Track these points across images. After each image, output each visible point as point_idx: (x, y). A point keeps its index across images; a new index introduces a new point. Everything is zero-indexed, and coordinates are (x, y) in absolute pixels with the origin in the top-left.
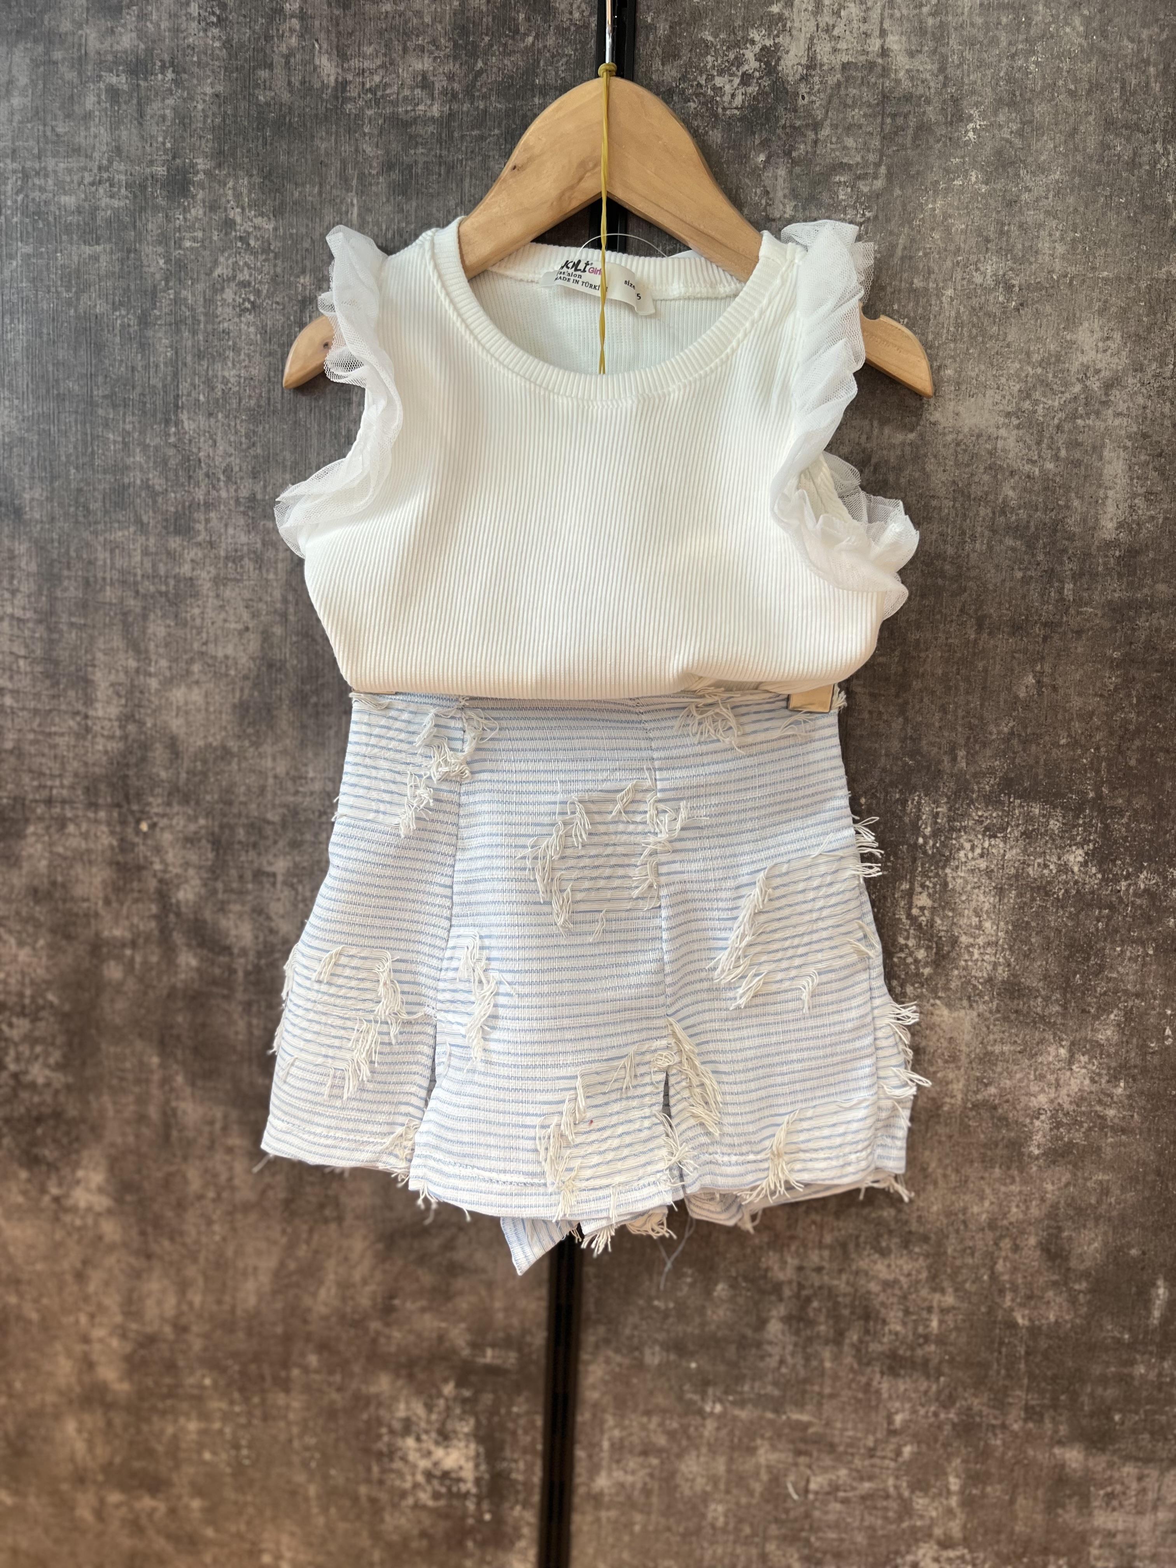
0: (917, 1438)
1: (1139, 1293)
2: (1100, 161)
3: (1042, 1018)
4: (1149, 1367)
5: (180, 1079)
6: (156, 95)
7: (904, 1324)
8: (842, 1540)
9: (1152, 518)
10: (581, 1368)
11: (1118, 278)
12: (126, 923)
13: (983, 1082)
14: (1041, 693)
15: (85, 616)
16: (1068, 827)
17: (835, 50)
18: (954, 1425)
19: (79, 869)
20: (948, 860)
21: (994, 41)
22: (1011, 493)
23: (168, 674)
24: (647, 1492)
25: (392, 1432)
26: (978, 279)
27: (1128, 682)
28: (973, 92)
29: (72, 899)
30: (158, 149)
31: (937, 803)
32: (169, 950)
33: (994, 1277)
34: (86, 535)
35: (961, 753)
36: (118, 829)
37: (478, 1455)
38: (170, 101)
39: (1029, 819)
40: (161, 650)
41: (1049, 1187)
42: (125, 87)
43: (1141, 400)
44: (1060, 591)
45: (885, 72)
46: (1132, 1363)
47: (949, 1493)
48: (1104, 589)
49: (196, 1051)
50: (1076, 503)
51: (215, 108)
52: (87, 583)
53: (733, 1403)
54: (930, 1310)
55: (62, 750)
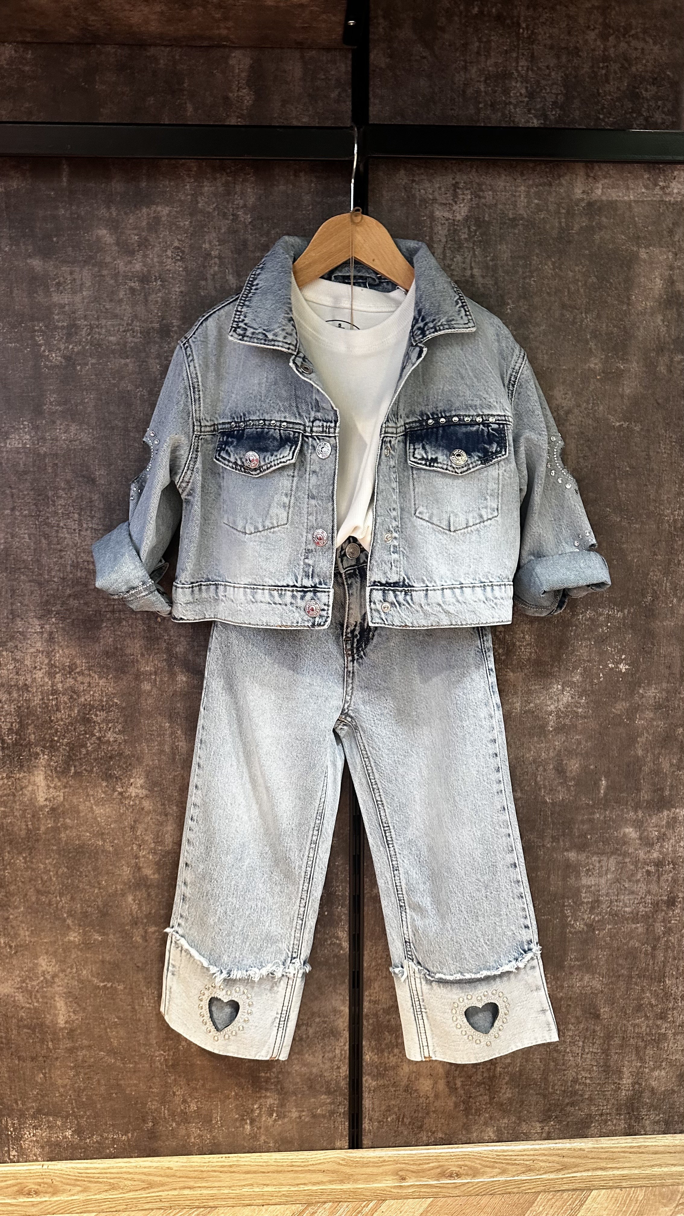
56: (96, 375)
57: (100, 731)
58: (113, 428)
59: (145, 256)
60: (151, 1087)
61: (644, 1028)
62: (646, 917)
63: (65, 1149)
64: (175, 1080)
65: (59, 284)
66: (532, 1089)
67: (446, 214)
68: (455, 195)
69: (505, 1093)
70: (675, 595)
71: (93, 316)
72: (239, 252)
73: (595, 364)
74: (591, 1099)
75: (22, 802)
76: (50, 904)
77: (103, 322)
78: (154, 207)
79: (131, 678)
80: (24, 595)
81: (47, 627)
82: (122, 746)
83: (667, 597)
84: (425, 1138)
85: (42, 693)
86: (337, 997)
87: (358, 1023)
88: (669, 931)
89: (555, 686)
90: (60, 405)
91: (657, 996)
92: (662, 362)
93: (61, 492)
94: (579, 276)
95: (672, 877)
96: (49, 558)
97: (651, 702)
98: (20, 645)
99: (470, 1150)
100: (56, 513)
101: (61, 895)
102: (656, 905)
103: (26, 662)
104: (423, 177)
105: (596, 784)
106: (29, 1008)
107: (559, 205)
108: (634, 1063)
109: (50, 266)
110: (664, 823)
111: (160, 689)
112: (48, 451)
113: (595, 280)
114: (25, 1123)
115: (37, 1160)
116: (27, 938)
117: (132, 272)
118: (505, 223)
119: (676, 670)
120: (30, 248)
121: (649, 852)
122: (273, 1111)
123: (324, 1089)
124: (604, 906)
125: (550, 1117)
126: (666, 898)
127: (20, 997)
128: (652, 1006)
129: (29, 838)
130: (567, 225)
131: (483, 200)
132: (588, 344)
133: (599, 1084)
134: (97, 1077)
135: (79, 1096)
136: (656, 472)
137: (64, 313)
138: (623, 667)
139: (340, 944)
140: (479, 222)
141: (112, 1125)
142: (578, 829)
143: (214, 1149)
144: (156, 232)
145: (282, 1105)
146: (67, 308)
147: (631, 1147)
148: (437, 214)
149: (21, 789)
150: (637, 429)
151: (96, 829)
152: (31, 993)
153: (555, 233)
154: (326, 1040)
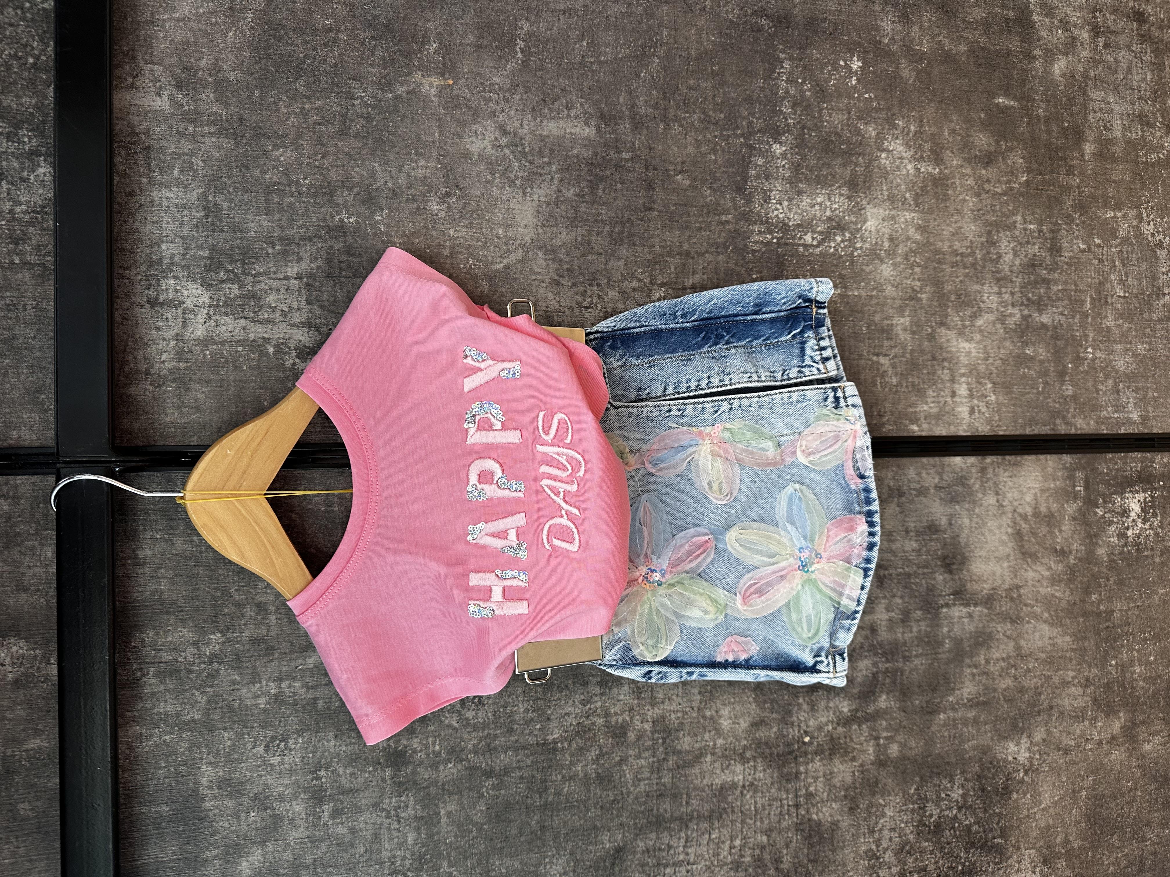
0: (1091, 236)
1: (1003, 113)
2: (366, 138)
3: (867, 167)
4: (1039, 107)
5: (951, 699)
6: (336, 781)
7: (1034, 244)
8: (1146, 277)
9: (581, 105)
10: (1079, 432)
11: (439, 127)
12: (865, 744)
13: (904, 201)
14: (687, 171)
15: (682, 794)
16: (761, 154)
17: (298, 309)
18: (1081, 215)
19: (836, 781)
20: (785, 224)
21: (291, 206)
22: (572, 192)
23: (713, 733)
24: (1137, 390)
25: (1125, 545)
26: (443, 214)
27: (677, 119)
28: (324, 219)
29: (853, 783)
30: (374, 776)
31: (753, 232)
32: (878, 714)
33: (1004, 194)
34: (630, 801)
35: (724, 218)
36: (810, 756)
37: (1131, 491)
38: (341, 771)
39: (758, 177)
40: (699, 739)
41: (955, 163)
42: (331, 805)
43: (513, 113)
44: (627, 160)
45: (312, 276)
46: (1038, 116)
47: (1114, 217)
48: (624, 134)
49: (934, 690)
50: (575, 151)
51: (344, 738)
52: (661, 795)
53: (1086, 342)
54: (1025, 229)
55: (765, 801)
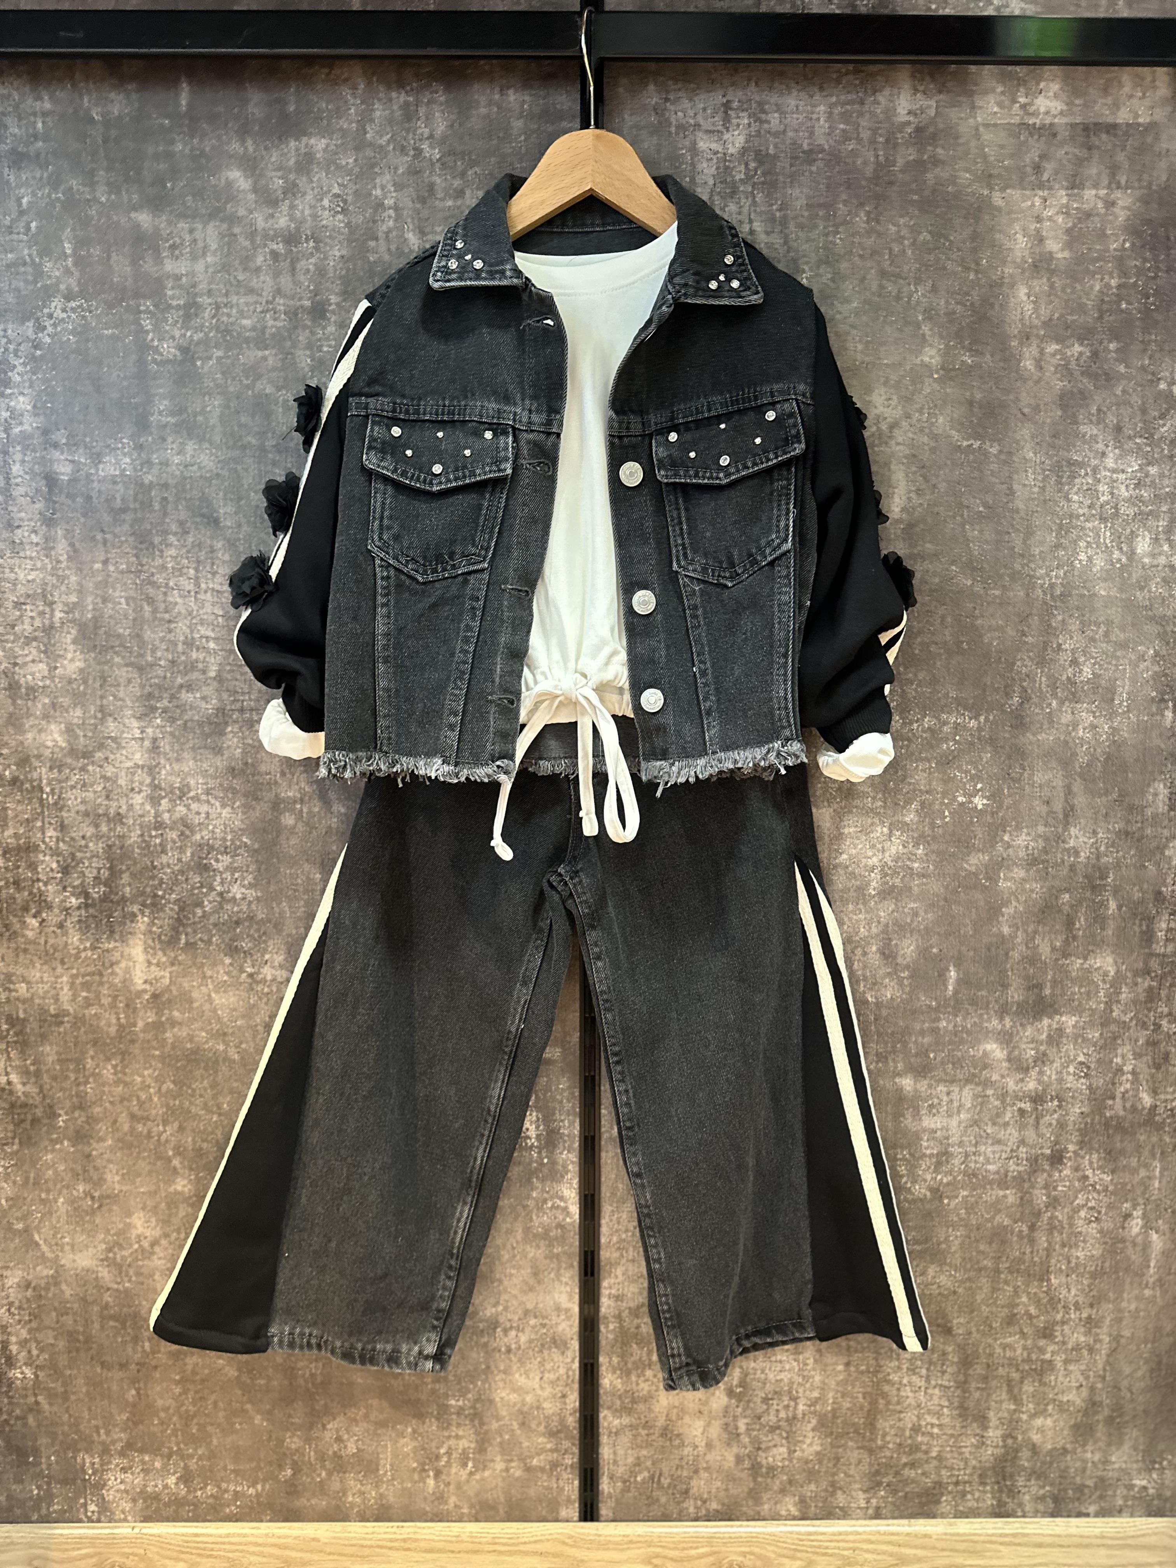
56: (223, 373)
57: (222, 883)
58: (244, 447)
59: (292, 207)
60: (290, 1416)
61: (1019, 1351)
62: (1019, 1180)
63: (167, 1505)
64: (326, 1405)
65: (173, 247)
66: (851, 1439)
67: (714, 146)
68: (727, 119)
69: (811, 1445)
70: (1054, 695)
71: (220, 290)
72: (423, 200)
73: (931, 356)
74: (940, 1458)
75: (112, 985)
76: (149, 1136)
77: (234, 299)
78: (304, 140)
79: (266, 806)
80: (119, 685)
81: (150, 730)
82: (254, 907)
83: (1042, 698)
84: (692, 1510)
85: (141, 826)
86: (562, 1288)
87: (592, 1330)
88: (1054, 1203)
89: (879, 829)
90: (172, 414)
91: (1038, 1302)
92: (1027, 355)
93: (172, 539)
94: (904, 232)
95: (1058, 1121)
96: (154, 632)
97: (1022, 854)
98: (112, 757)
99: (758, 1530)
100: (164, 567)
101: (165, 1122)
102: (1034, 1161)
103: (120, 782)
104: (680, 94)
105: (942, 976)
106: (117, 1290)
107: (875, 131)
108: (1005, 1406)
109: (162, 222)
110: (1044, 1036)
111: (307, 824)
112: (154, 479)
113: (929, 237)
114: (110, 1462)
115: (125, 1520)
116: (117, 1186)
117: (275, 230)
118: (797, 158)
119: (1058, 806)
120: (135, 197)
121: (1022, 1080)
122: (468, 1458)
123: (542, 1428)
124: (956, 1162)
125: (879, 1484)
126: (1048, 1152)
127: (105, 1274)
128: (1031, 1317)
129: (121, 1037)
130: (887, 159)
131: (766, 126)
132: (919, 328)
133: (952, 1435)
134: (213, 1397)
135: (187, 1425)
136: (1022, 514)
137: (180, 287)
138: (979, 802)
139: (565, 1209)
140: (761, 157)
141: (233, 1471)
142: (916, 1042)
143: (383, 1514)
144: (308, 172)
145: (481, 1449)
146: (184, 280)
147: (1001, 1535)
148: (702, 145)
149: (112, 965)
150: (994, 450)
151: (216, 1027)
152: (120, 1267)
153: (869, 171)
154: (546, 1352)
